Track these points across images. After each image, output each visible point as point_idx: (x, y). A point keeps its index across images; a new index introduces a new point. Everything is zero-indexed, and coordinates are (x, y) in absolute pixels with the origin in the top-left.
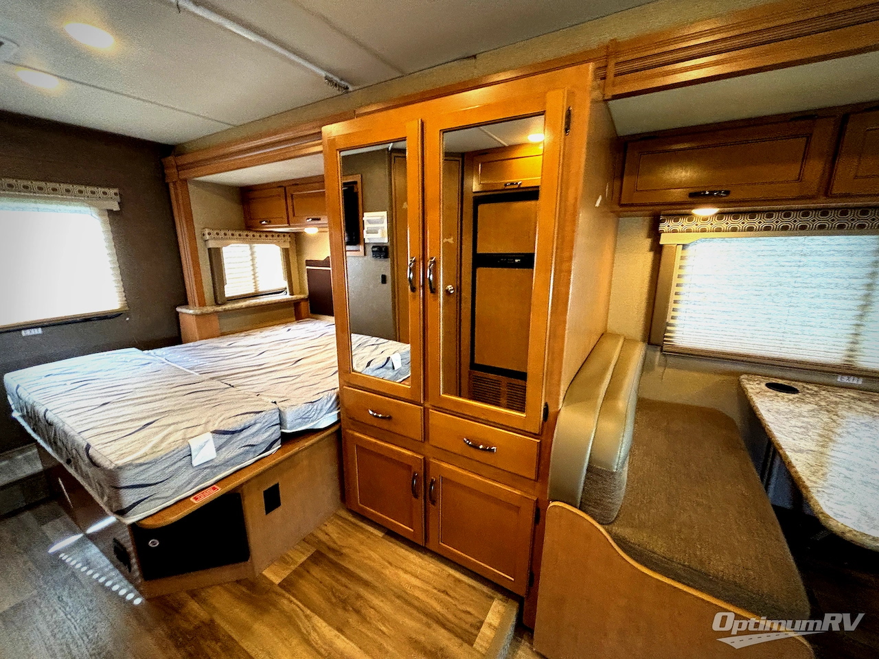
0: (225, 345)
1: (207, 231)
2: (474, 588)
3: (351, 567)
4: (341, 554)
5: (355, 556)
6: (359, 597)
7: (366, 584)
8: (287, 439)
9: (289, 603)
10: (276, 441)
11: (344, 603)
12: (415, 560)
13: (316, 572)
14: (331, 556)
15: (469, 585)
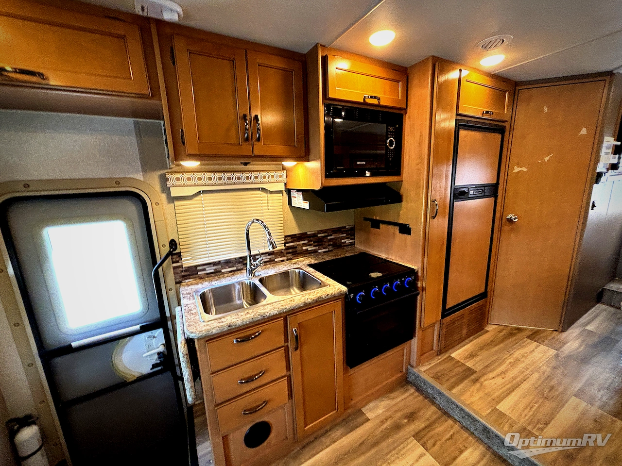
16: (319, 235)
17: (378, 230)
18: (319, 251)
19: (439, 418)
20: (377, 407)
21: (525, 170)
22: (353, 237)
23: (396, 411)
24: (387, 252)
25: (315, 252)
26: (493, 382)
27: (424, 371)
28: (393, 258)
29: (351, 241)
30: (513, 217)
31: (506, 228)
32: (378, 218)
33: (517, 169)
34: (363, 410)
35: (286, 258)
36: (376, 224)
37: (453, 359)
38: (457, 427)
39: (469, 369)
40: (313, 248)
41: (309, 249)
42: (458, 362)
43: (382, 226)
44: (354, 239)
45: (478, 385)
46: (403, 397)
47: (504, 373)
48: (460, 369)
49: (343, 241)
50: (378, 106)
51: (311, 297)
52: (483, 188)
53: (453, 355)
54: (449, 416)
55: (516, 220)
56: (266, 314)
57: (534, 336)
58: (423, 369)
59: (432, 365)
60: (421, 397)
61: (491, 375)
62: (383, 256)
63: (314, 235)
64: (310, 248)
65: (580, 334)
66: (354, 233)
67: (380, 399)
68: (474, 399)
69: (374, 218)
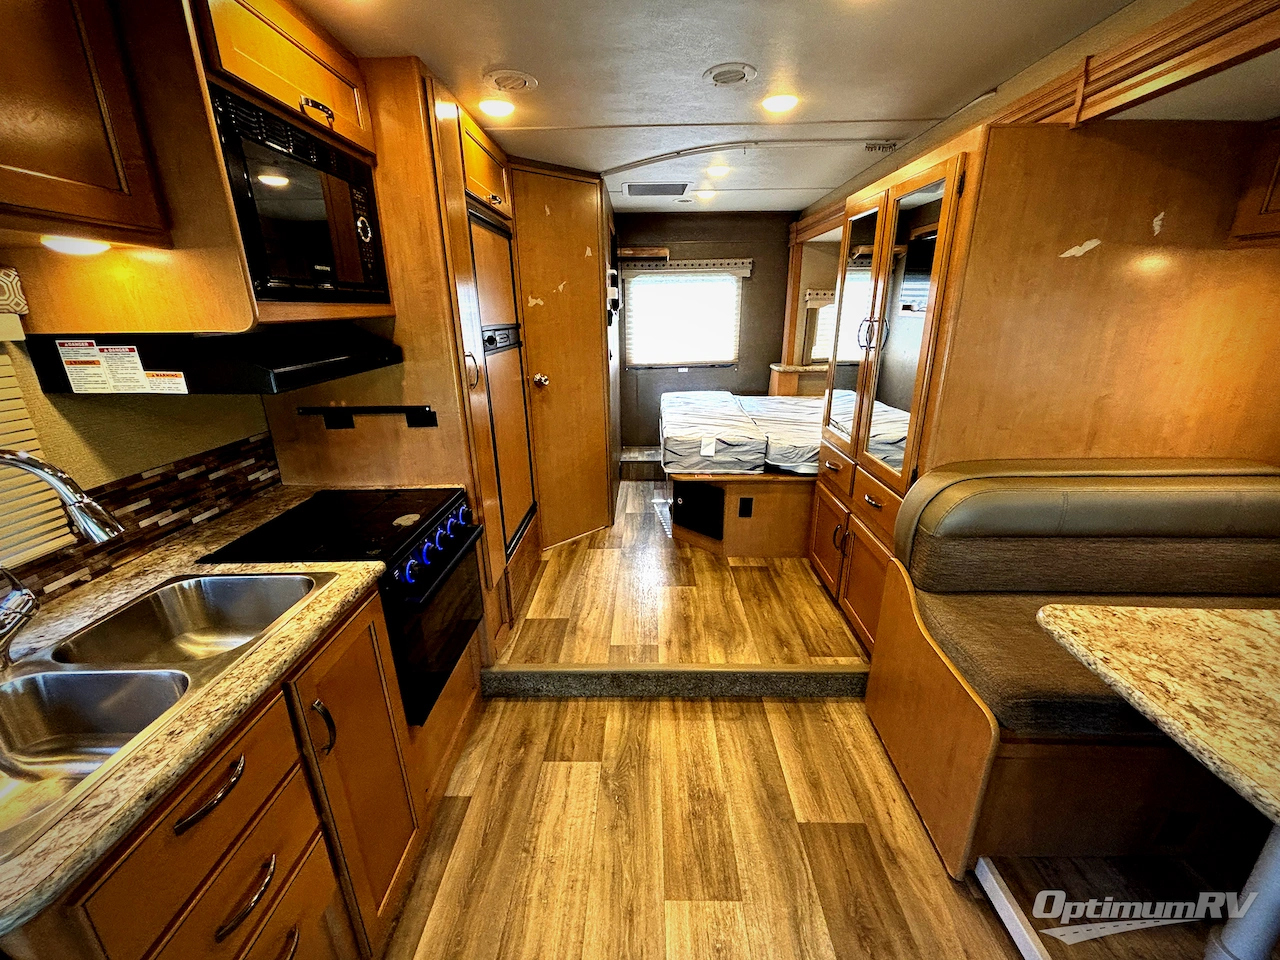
0: (793, 403)
1: (809, 291)
2: (851, 643)
3: (778, 585)
4: (779, 576)
5: (787, 582)
6: (768, 597)
7: (778, 595)
8: (770, 469)
9: (729, 576)
10: (759, 466)
11: (756, 594)
12: (826, 608)
13: (756, 575)
14: (772, 573)
15: (849, 640)
16: (182, 476)
17: (350, 430)
18: (196, 520)
19: (557, 712)
20: (467, 770)
21: (542, 303)
22: (272, 463)
23: (500, 751)
24: (388, 472)
25: (181, 526)
26: (590, 618)
27: (508, 660)
28: (406, 482)
29: (270, 474)
30: (543, 379)
31: (537, 397)
32: (343, 404)
33: (532, 302)
34: (449, 793)
35: (86, 570)
36: (343, 418)
37: (532, 621)
38: (582, 704)
39: (558, 621)
40: (175, 517)
41: (161, 523)
42: (540, 621)
43: (358, 420)
44: (276, 467)
45: (579, 633)
46: (496, 723)
47: (593, 602)
48: (550, 627)
49: (251, 478)
50: (329, 132)
51: (320, 611)
52: (506, 332)
53: (529, 616)
54: (567, 699)
55: (547, 383)
56: (243, 701)
57: (593, 544)
58: (504, 660)
59: (513, 646)
60: (519, 704)
61: (584, 613)
62: (379, 484)
63: (167, 478)
64: (163, 520)
65: (627, 522)
66: (273, 451)
67: (463, 754)
68: (586, 653)
69: (333, 404)
